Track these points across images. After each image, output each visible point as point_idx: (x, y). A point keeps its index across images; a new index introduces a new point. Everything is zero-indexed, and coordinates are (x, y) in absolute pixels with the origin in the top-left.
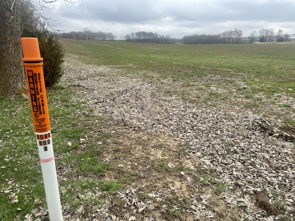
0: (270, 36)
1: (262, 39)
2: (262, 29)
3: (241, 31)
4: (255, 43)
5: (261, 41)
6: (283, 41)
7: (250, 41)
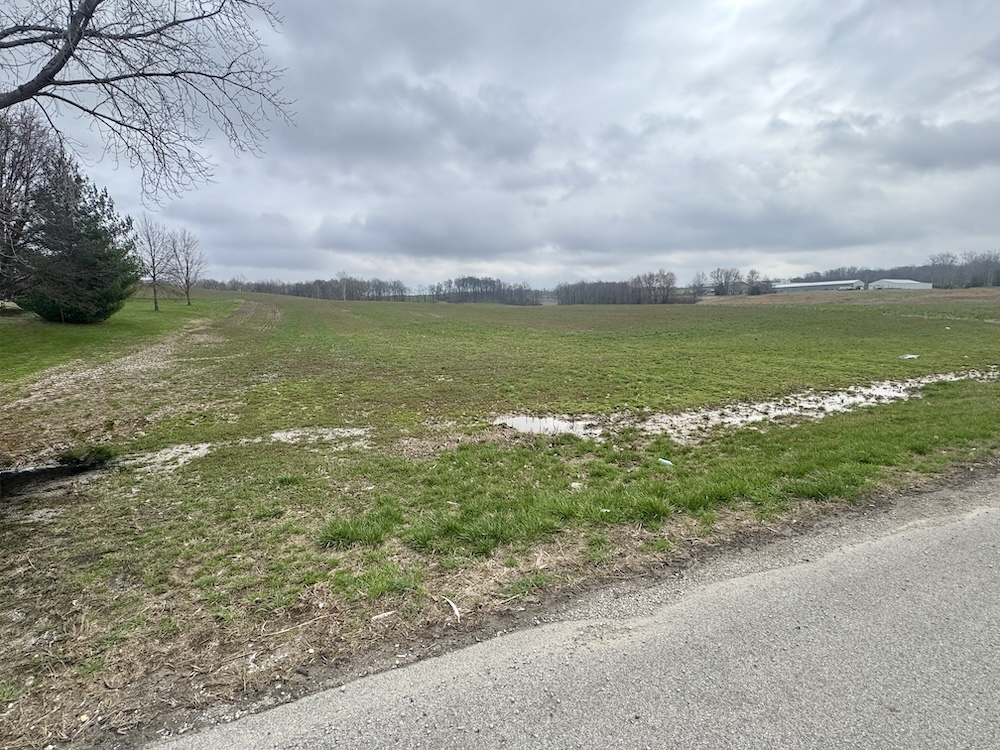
0: (734, 284)
1: (720, 290)
2: (716, 270)
3: (672, 274)
4: (704, 298)
5: (717, 294)
6: (759, 294)
7: (695, 294)
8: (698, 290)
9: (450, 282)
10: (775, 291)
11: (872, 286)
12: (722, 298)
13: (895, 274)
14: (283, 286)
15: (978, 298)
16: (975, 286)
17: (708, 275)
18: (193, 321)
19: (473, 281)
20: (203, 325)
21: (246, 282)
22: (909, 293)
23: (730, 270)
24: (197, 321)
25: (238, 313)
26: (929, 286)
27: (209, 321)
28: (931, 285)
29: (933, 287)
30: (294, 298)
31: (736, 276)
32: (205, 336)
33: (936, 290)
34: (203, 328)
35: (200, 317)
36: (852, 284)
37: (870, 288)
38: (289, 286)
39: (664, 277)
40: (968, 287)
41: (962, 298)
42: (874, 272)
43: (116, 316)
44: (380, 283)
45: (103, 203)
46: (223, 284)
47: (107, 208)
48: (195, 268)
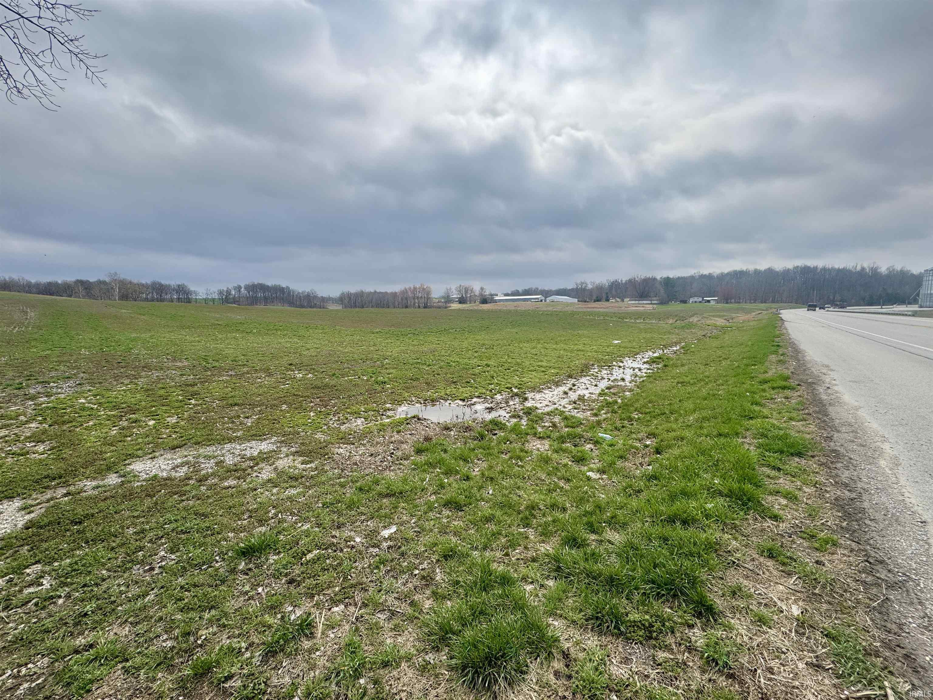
0: (471, 296)
1: (462, 300)
2: (459, 285)
3: (429, 288)
4: (452, 305)
5: (460, 303)
6: (487, 303)
7: (446, 302)
8: (448, 300)
10: (496, 301)
11: (548, 299)
12: (464, 305)
13: (560, 293)
15: (601, 308)
16: (598, 301)
17: (453, 289)
22: (568, 305)
23: (467, 286)
26: (576, 300)
28: (577, 300)
29: (578, 301)
30: (47, 297)
31: (472, 291)
33: (580, 303)
36: (538, 298)
37: (548, 301)
39: (424, 289)
40: (595, 301)
41: (593, 308)
42: (548, 291)
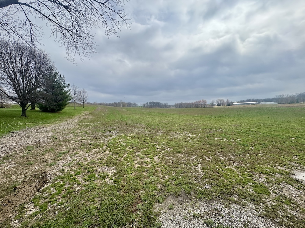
0: (222, 103)
1: (219, 105)
2: (217, 99)
3: (206, 101)
4: (215, 106)
6: (230, 105)
7: (212, 106)
9: (148, 103)
10: (234, 105)
12: (220, 107)
14: (107, 104)
16: (291, 103)
17: (215, 101)
18: (84, 112)
19: (153, 103)
20: (87, 113)
21: (97, 103)
22: (273, 105)
23: (221, 99)
24: (85, 112)
25: (96, 110)
27: (89, 112)
28: (277, 103)
30: (109, 107)
31: (223, 101)
32: (87, 116)
34: (87, 114)
35: (86, 111)
36: (255, 103)
37: (260, 104)
38: (108, 104)
39: (204, 101)
40: (289, 103)
41: (289, 106)
43: (63, 111)
44: (130, 103)
45: (62, 79)
46: (92, 104)
47: (63, 80)
48: (86, 98)
